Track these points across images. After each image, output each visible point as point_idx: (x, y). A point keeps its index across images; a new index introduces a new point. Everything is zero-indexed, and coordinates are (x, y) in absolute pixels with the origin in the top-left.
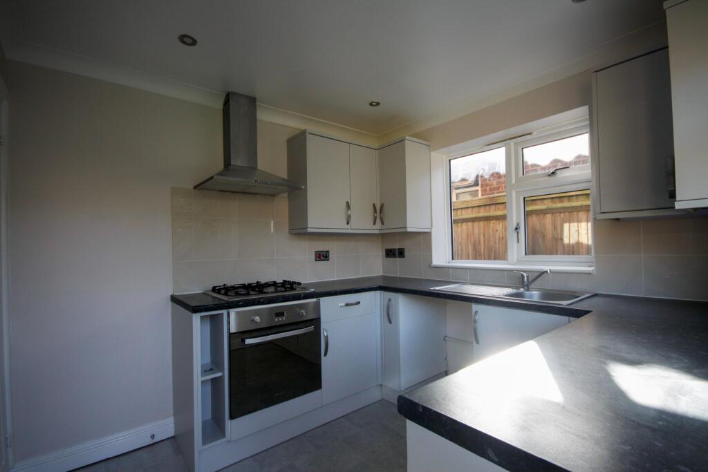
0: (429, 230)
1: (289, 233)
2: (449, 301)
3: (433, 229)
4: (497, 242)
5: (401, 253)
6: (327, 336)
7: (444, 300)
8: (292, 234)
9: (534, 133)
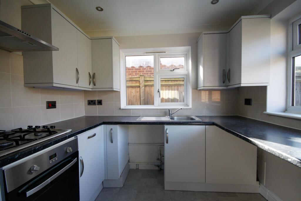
0: (119, 90)
1: (25, 86)
2: (130, 126)
3: (121, 90)
4: (132, 97)
5: (100, 102)
6: (82, 160)
7: (128, 125)
8: (27, 87)
9: (166, 53)
